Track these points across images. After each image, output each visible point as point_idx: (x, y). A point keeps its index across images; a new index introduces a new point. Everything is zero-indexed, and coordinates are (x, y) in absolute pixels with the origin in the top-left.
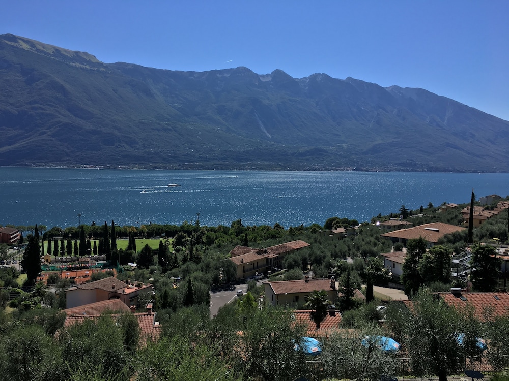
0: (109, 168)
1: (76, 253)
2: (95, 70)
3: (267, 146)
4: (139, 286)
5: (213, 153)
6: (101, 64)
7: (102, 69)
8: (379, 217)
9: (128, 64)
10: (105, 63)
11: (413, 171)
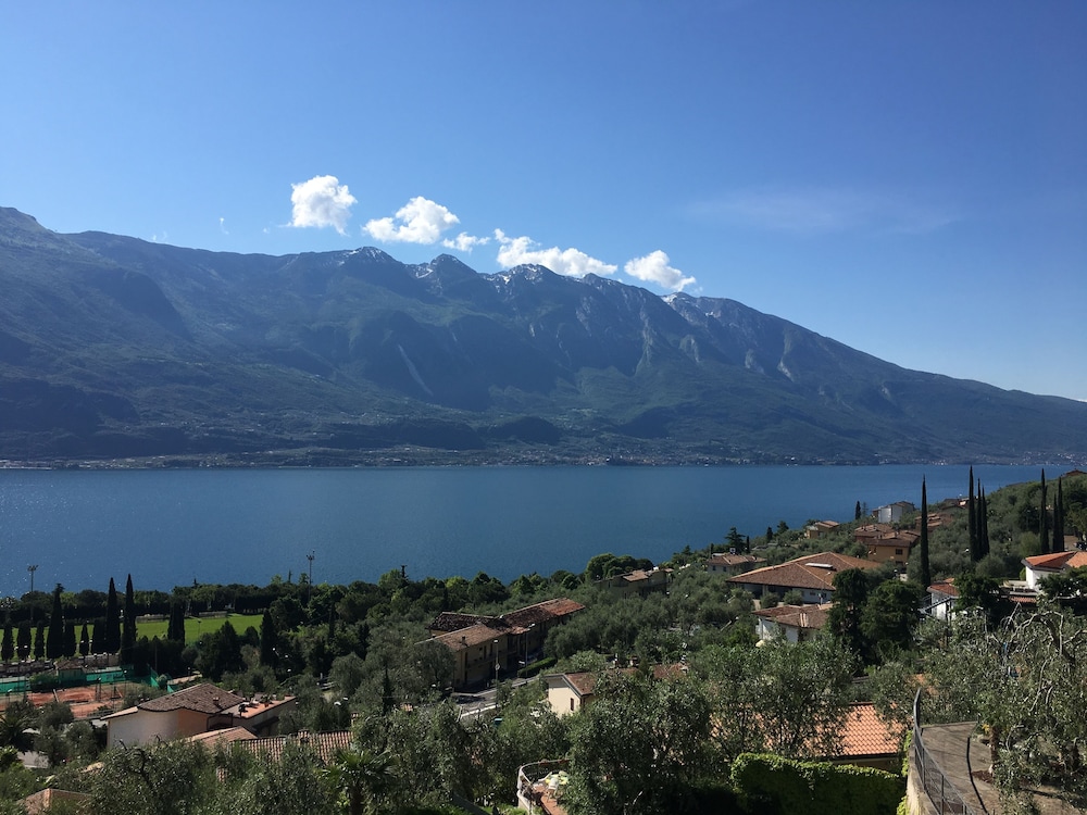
0: (61, 468)
1: (39, 653)
2: (33, 248)
3: (425, 414)
4: (266, 701)
5: (305, 429)
6: (49, 235)
7: (51, 246)
8: (687, 552)
9: (113, 236)
10: (59, 232)
11: (724, 463)
